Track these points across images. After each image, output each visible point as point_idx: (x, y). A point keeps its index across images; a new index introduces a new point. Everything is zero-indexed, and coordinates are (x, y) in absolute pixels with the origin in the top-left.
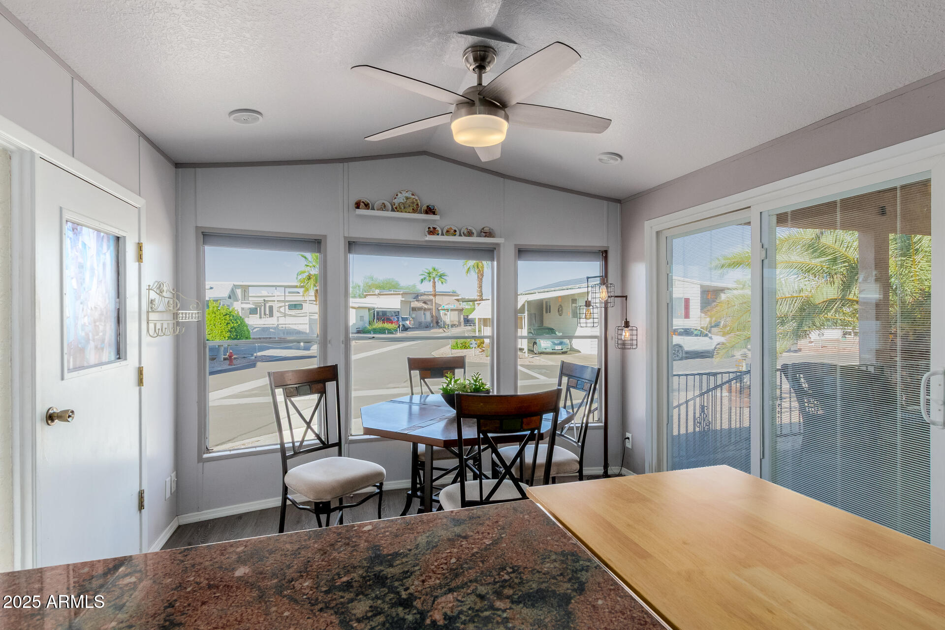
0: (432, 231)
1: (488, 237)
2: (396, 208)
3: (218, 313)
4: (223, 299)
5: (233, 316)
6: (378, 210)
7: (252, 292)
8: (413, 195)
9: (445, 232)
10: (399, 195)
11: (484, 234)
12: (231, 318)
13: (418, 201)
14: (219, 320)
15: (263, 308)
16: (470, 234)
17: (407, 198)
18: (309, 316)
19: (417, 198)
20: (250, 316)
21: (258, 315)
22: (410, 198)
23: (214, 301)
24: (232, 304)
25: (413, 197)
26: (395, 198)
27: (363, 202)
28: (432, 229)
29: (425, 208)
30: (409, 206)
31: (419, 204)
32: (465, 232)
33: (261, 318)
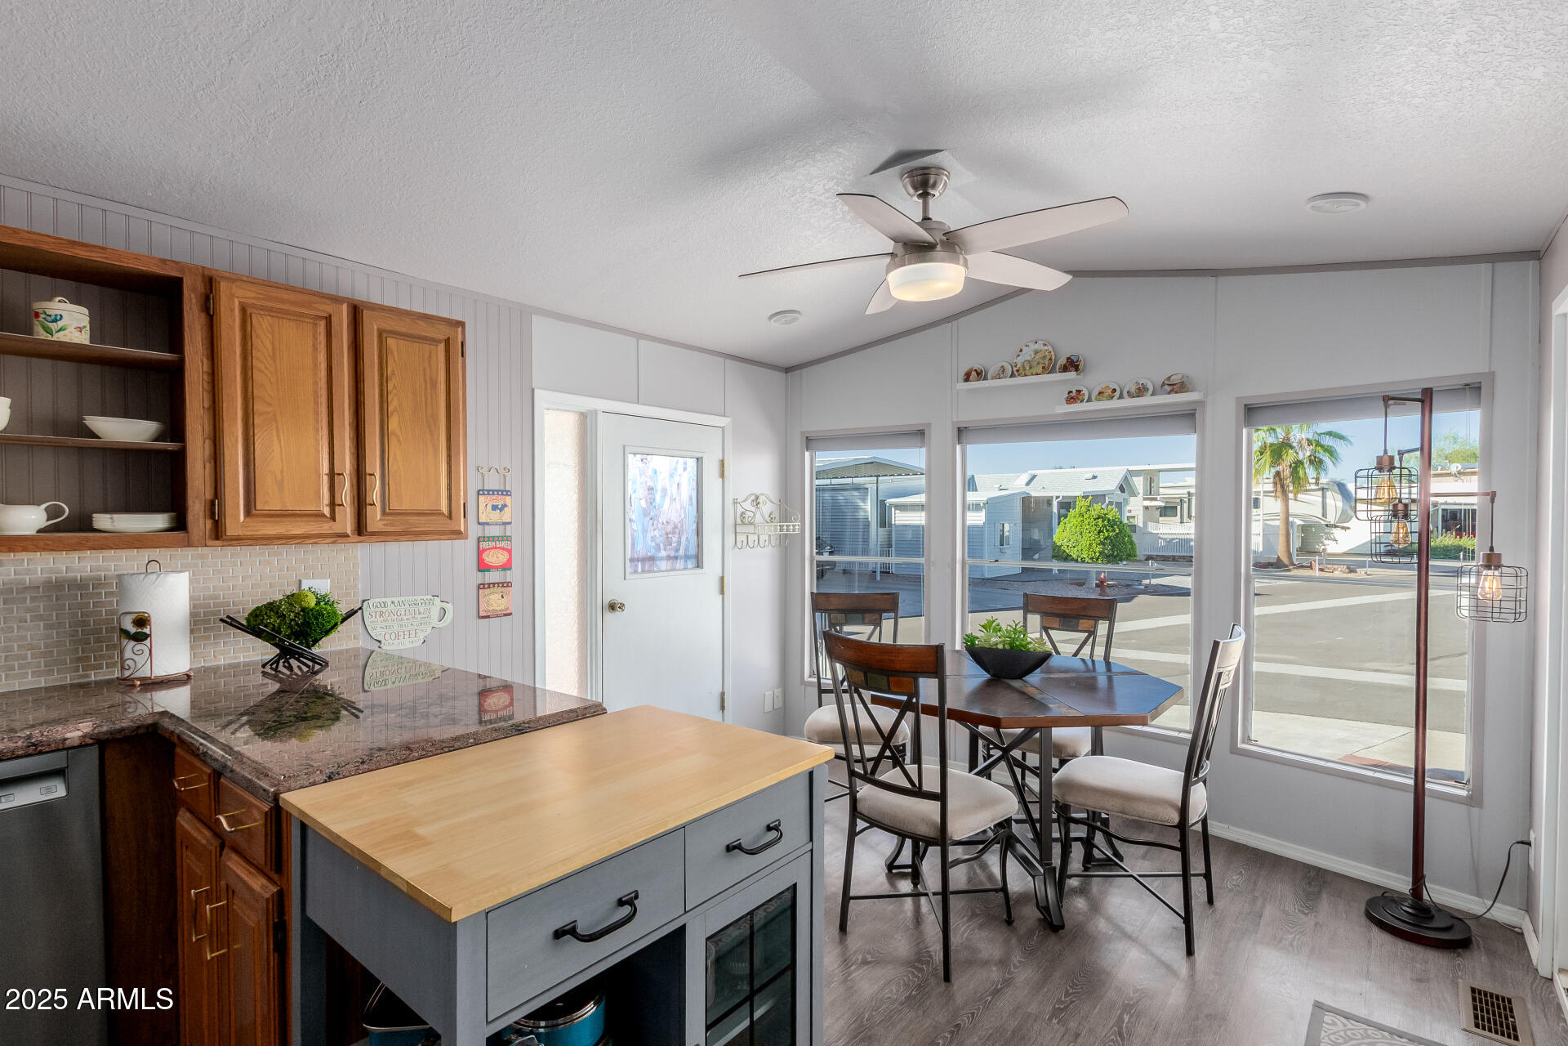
0: (1074, 397)
1: (1176, 392)
2: (1018, 371)
3: (1086, 516)
4: (1111, 493)
5: (1109, 520)
6: (992, 379)
7: (1164, 481)
8: (1045, 345)
9: (1095, 393)
10: (1025, 349)
11: (1168, 388)
12: (1106, 522)
13: (1052, 353)
14: (1088, 527)
15: (1186, 506)
16: (1141, 391)
17: (1036, 352)
18: (1264, 520)
19: (1051, 349)
20: (1161, 519)
21: (1178, 518)
22: (1041, 351)
23: (1083, 497)
24: (1126, 501)
25: (1046, 348)
26: (1018, 356)
27: (976, 370)
28: (1074, 394)
29: (1062, 361)
30: (1038, 363)
31: (1053, 358)
32: (1133, 390)
33: (1182, 522)
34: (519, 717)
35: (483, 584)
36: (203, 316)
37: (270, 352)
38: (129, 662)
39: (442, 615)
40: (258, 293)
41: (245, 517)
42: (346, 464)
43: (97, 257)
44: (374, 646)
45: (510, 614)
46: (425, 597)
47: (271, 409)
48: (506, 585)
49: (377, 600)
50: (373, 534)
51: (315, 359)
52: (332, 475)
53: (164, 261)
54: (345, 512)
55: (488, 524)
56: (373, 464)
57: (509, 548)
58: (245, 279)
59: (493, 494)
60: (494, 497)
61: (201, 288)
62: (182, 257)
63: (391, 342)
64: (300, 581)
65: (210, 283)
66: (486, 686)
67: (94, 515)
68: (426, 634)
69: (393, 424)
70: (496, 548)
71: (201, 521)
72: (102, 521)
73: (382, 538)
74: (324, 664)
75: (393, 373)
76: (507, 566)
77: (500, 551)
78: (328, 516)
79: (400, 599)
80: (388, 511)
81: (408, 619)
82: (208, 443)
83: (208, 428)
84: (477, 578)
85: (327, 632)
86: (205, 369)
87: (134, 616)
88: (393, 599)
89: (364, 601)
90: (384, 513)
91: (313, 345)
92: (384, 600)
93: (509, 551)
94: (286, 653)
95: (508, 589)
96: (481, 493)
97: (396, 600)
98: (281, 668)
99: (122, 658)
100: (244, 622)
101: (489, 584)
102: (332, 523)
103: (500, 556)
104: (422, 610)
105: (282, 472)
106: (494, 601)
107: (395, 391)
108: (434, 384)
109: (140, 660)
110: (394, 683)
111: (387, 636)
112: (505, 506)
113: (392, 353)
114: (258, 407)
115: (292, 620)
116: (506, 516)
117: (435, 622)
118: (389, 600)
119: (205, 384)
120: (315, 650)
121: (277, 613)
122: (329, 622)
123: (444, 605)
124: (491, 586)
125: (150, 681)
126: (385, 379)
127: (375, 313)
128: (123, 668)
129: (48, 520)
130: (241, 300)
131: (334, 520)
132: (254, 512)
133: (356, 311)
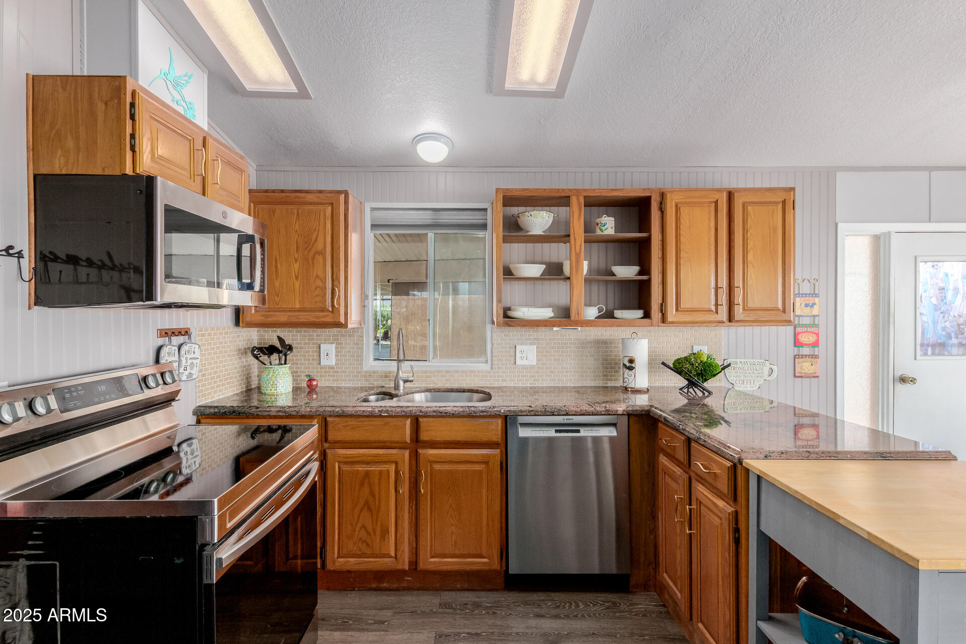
34: (823, 447)
35: (799, 355)
36: (659, 212)
37: (688, 225)
38: (626, 379)
39: (771, 372)
40: (683, 196)
41: (676, 312)
42: (724, 282)
43: (615, 194)
44: (731, 386)
45: (818, 377)
46: (760, 361)
47: (689, 254)
48: (816, 357)
49: (732, 360)
50: (738, 321)
51: (709, 224)
52: (717, 288)
53: (644, 190)
54: (723, 308)
55: (802, 316)
56: (738, 281)
57: (817, 332)
58: (677, 190)
59: (806, 297)
60: (806, 298)
61: (659, 199)
62: (652, 186)
63: (750, 208)
64: (693, 346)
65: (663, 195)
66: (799, 422)
67: (615, 311)
68: (760, 383)
69: (750, 257)
70: (807, 332)
71: (657, 313)
72: (618, 313)
73: (742, 324)
74: (710, 393)
75: (751, 226)
76: (816, 344)
77: (811, 334)
78: (714, 311)
79: (745, 360)
80: (746, 308)
81: (749, 373)
82: (660, 275)
83: (660, 268)
84: (792, 351)
85: (714, 375)
86: (660, 239)
87: (629, 358)
88: (741, 360)
89: (724, 360)
90: (744, 309)
91: (708, 217)
92: (736, 360)
93: (817, 335)
94: (692, 384)
95: (817, 360)
96: (797, 296)
97: (742, 361)
99: (623, 377)
100: (672, 366)
101: (802, 355)
102: (716, 315)
103: (810, 337)
104: (758, 368)
105: (693, 288)
106: (806, 366)
107: (751, 237)
108: (775, 230)
109: (631, 379)
110: (741, 410)
111: (737, 382)
112: (814, 304)
113: (750, 215)
114: (683, 255)
115: (697, 367)
116: (815, 311)
117: (766, 377)
118: (738, 361)
119: (660, 246)
120: (706, 385)
121: (690, 362)
122: (716, 370)
123: (772, 366)
124: (804, 357)
125: (635, 390)
126: (746, 230)
127: (741, 193)
128: (624, 382)
129: (599, 313)
130: (676, 201)
131: (717, 313)
132: (679, 309)
133: (730, 195)
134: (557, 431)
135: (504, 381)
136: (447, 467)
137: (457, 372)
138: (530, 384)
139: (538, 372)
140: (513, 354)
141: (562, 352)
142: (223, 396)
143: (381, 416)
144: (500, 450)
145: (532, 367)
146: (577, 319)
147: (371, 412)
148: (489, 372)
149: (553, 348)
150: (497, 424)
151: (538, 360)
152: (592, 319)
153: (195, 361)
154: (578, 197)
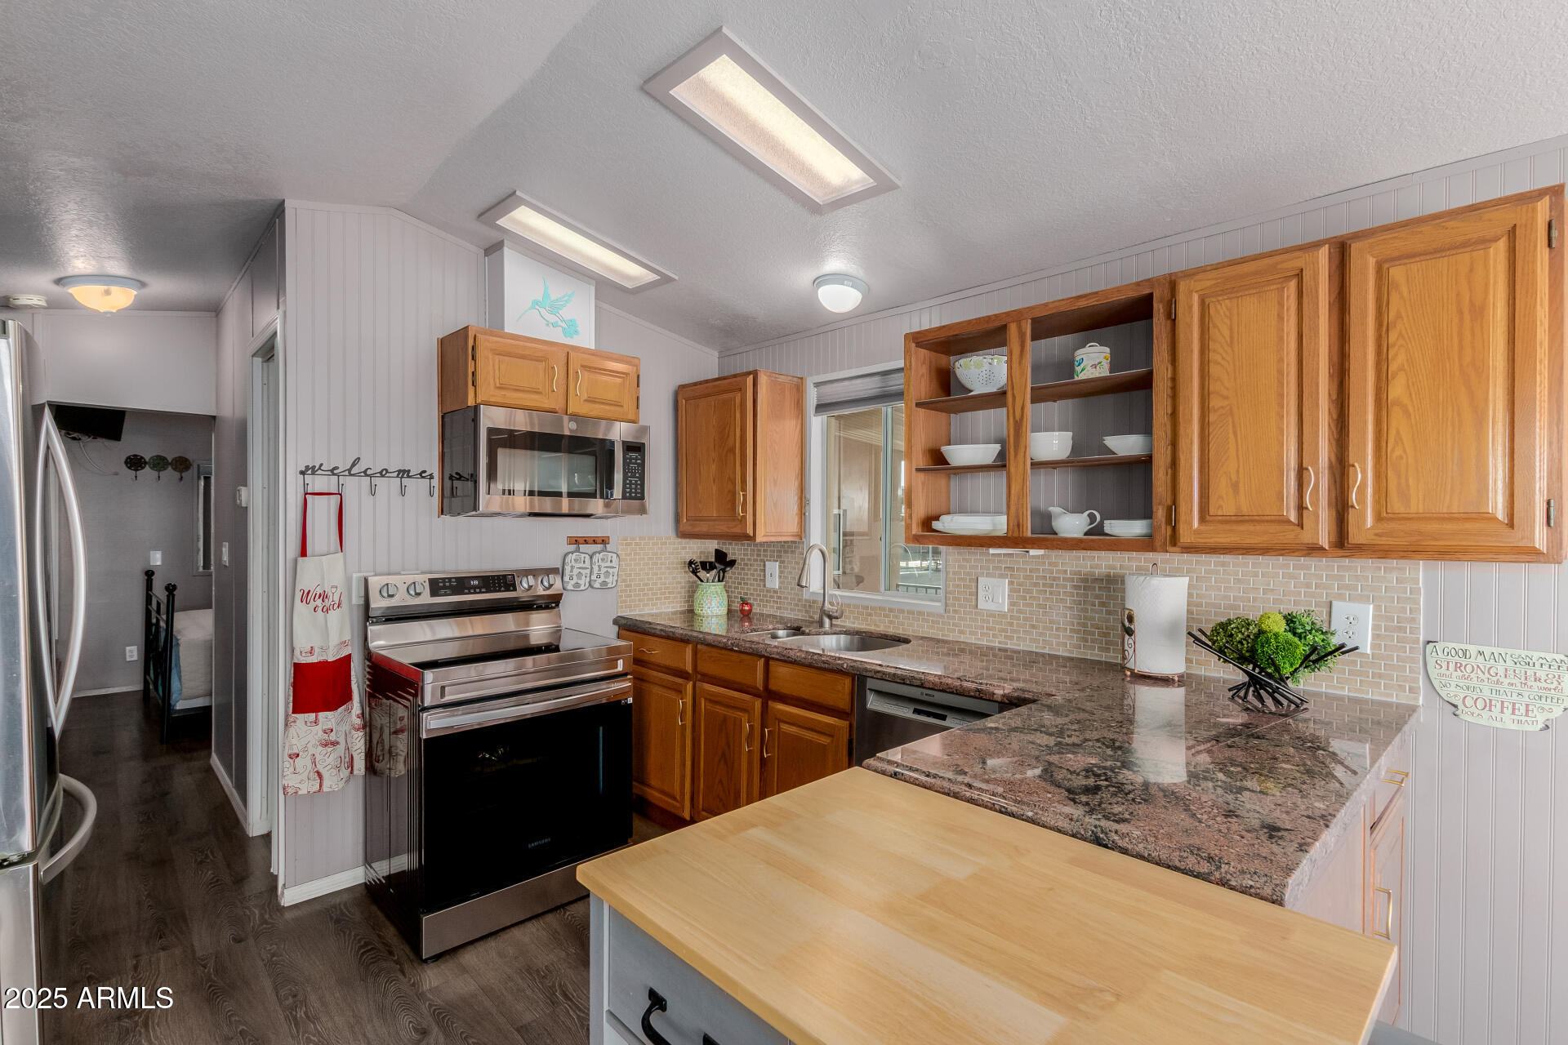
36: (1167, 322)
37: (1228, 339)
38: (1126, 653)
40: (1216, 279)
41: (1198, 523)
43: (1092, 302)
46: (1551, 656)
47: (1226, 403)
49: (1451, 645)
50: (1360, 548)
51: (1281, 330)
52: (1301, 470)
53: (1138, 284)
54: (1318, 517)
56: (1361, 451)
61: (1166, 295)
62: (1154, 273)
63: (1401, 271)
64: (1331, 602)
65: (1172, 287)
71: (1164, 527)
74: (1305, 705)
78: (1294, 522)
79: (1495, 651)
80: (1384, 515)
81: (1509, 684)
82: (1170, 450)
83: (1170, 434)
86: (1168, 375)
87: (1128, 612)
88: (1482, 649)
89: (1425, 641)
90: (1376, 518)
91: (1278, 315)
92: (1464, 647)
94: (1255, 681)
97: (1486, 650)
98: (1250, 697)
100: (1209, 636)
102: (1299, 531)
105: (1238, 471)
107: (1401, 342)
109: (1131, 652)
111: (1469, 702)
113: (1401, 286)
114: (1213, 403)
118: (1473, 649)
119: (1170, 390)
126: (1384, 329)
129: (1091, 524)
130: (1201, 293)
131: (1302, 528)
132: (1208, 518)
133: (1341, 250)
134: (916, 711)
135: (961, 632)
136: (793, 730)
137: (902, 611)
138: (1000, 643)
139: (1011, 624)
140: (974, 590)
141: (1051, 593)
142: (657, 611)
143: (732, 650)
144: (848, 722)
145: (1003, 615)
146: (1016, 535)
147: (725, 644)
148: (942, 616)
149: (1036, 585)
150: (844, 684)
151: (1012, 604)
152: (1075, 536)
153: (611, 570)
154: (1019, 322)
